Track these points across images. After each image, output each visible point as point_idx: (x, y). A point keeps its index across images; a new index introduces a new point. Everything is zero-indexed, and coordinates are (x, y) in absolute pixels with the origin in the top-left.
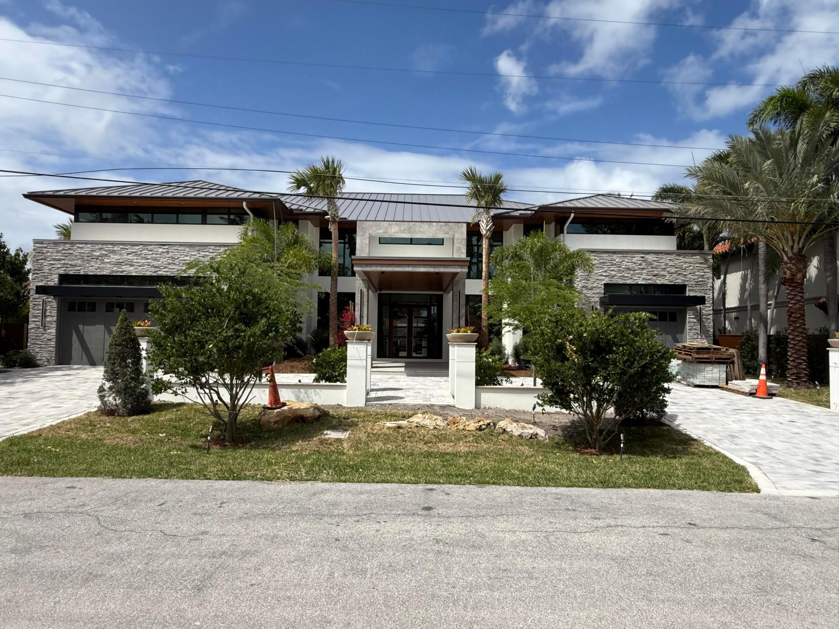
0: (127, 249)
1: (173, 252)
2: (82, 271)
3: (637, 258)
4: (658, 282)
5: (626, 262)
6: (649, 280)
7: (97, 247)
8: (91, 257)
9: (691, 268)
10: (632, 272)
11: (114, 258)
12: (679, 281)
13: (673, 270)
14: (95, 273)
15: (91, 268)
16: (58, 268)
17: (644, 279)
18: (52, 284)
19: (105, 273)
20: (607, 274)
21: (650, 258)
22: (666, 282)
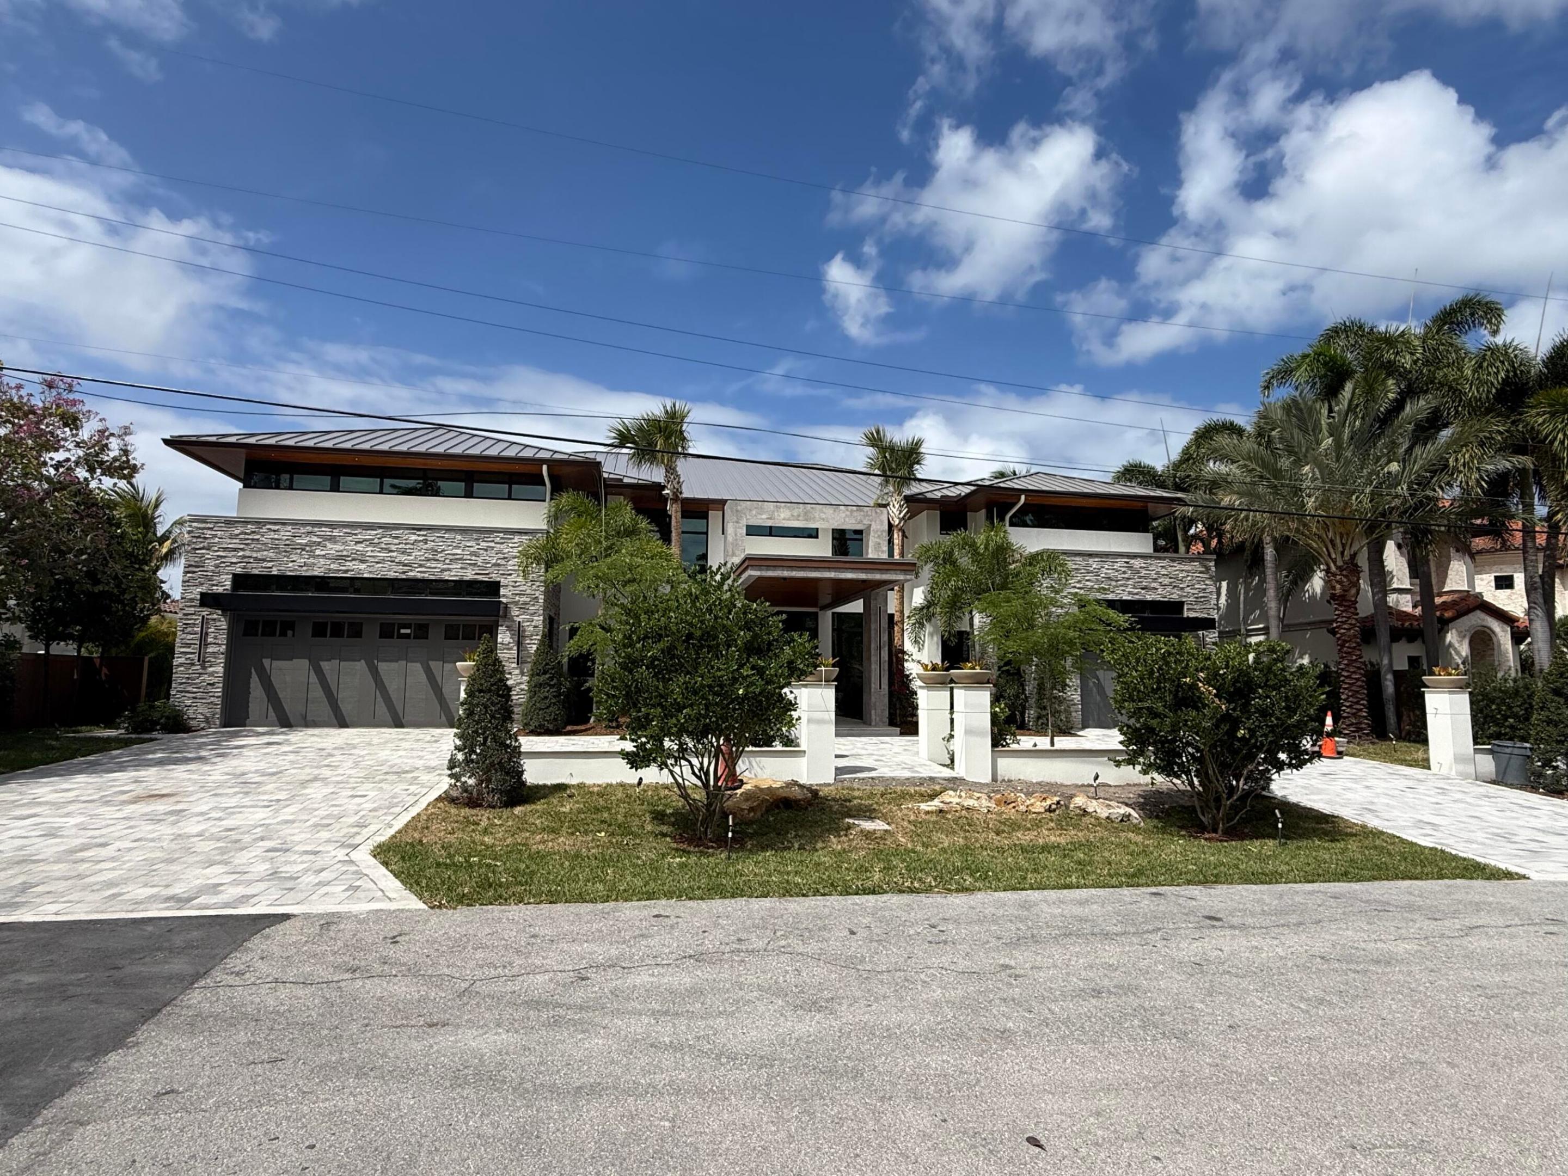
0: (356, 534)
1: (434, 541)
2: (274, 569)
3: (1120, 563)
4: (1149, 598)
5: (1107, 569)
6: (1137, 594)
7: (303, 530)
8: (291, 547)
9: (1189, 578)
10: (1114, 583)
11: (333, 549)
12: (1175, 597)
13: (1167, 581)
14: (298, 573)
15: (291, 565)
16: (232, 563)
17: (1130, 593)
18: (220, 590)
19: (316, 573)
20: (1081, 586)
21: (1134, 563)
22: (1158, 598)
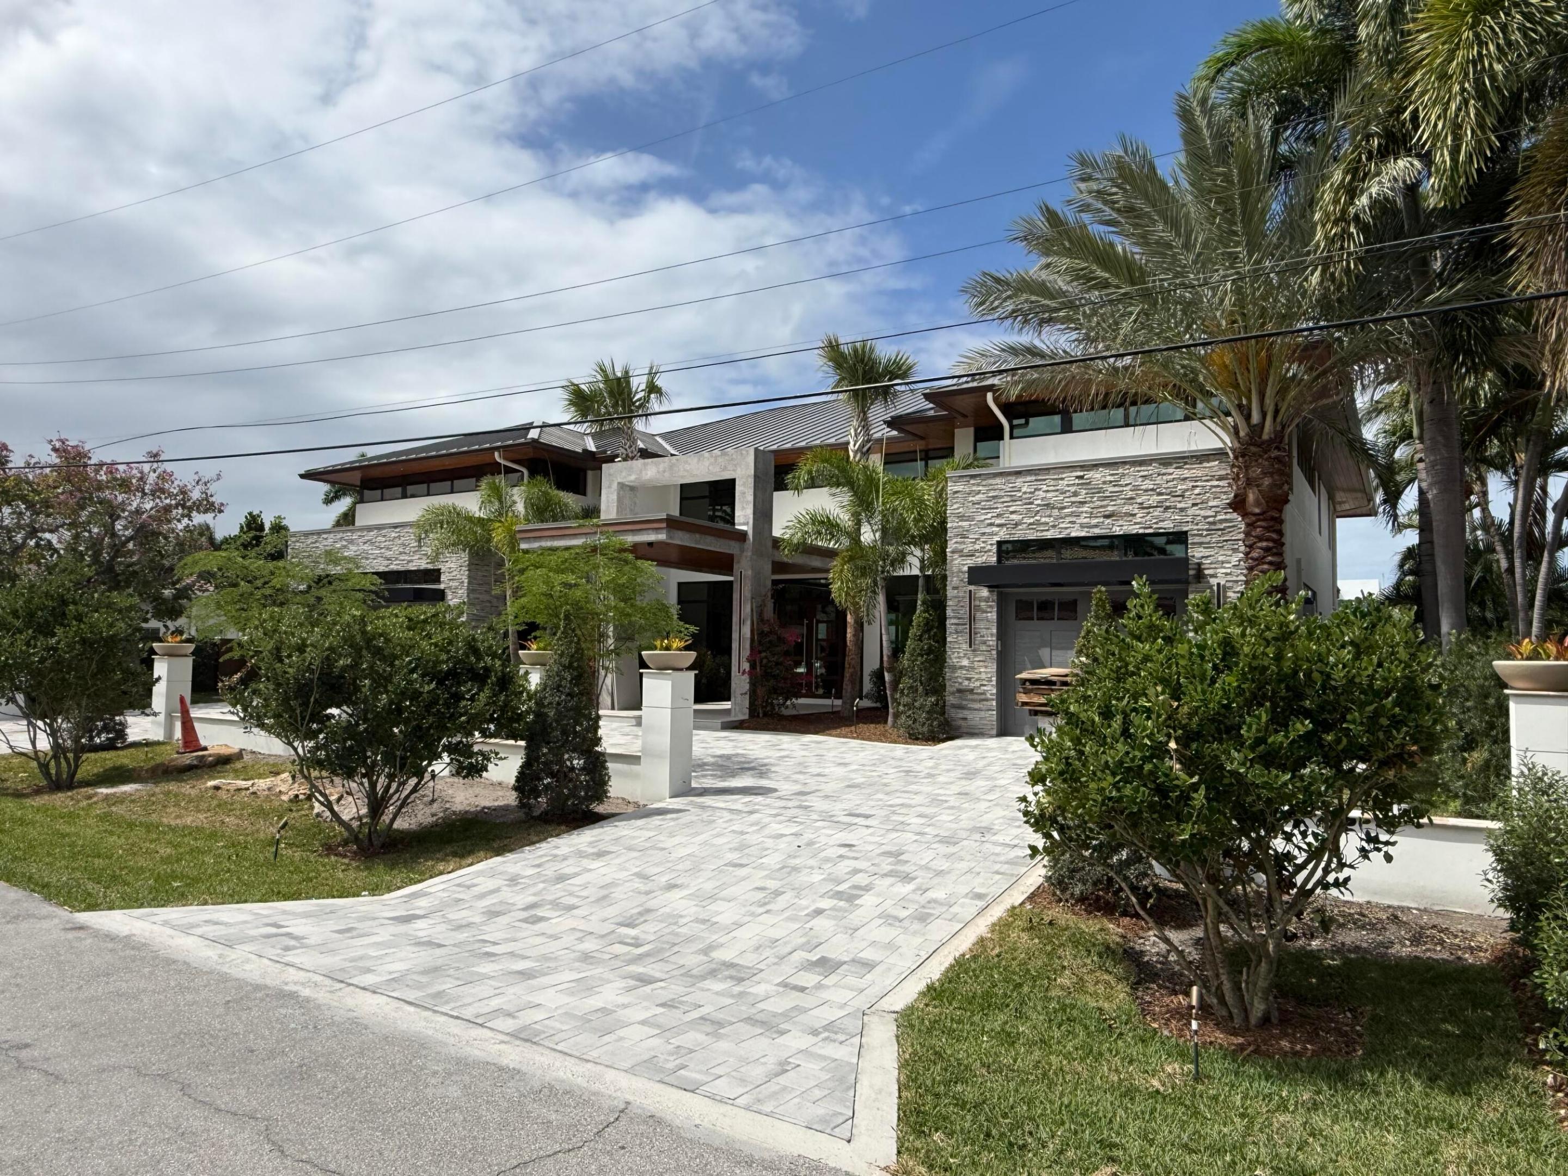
1: (404, 537)
3: (1070, 478)
4: (1117, 531)
5: (1045, 492)
6: (1096, 526)
7: (338, 537)
9: (1197, 491)
10: (1056, 512)
11: (352, 550)
12: (1169, 525)
13: (1154, 500)
17: (1082, 526)
20: (1003, 521)
21: (1097, 476)
22: (1135, 529)
